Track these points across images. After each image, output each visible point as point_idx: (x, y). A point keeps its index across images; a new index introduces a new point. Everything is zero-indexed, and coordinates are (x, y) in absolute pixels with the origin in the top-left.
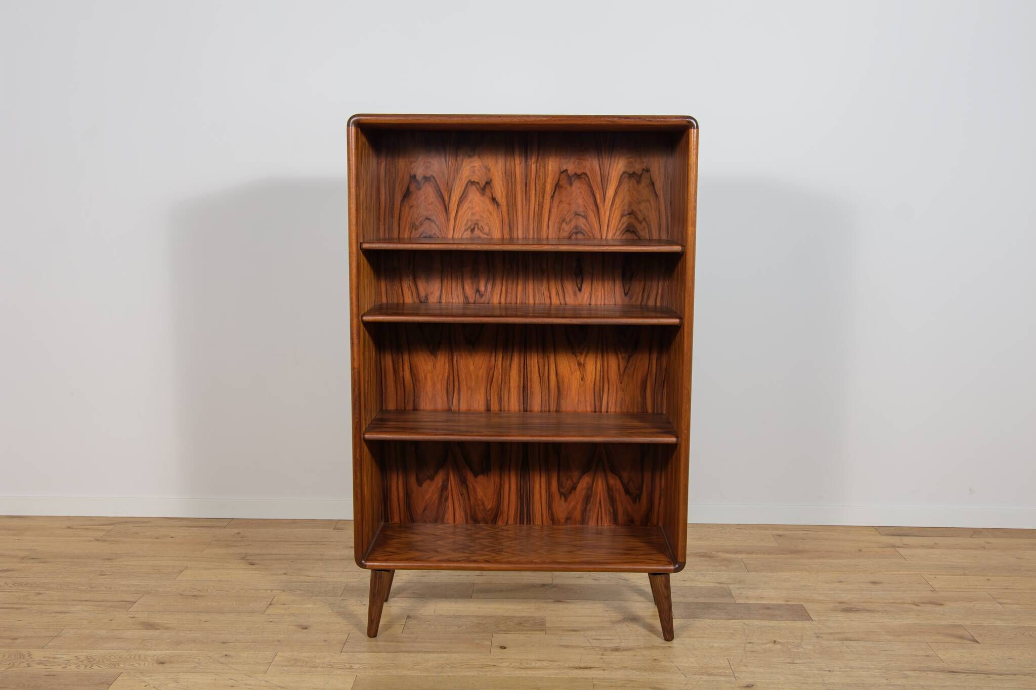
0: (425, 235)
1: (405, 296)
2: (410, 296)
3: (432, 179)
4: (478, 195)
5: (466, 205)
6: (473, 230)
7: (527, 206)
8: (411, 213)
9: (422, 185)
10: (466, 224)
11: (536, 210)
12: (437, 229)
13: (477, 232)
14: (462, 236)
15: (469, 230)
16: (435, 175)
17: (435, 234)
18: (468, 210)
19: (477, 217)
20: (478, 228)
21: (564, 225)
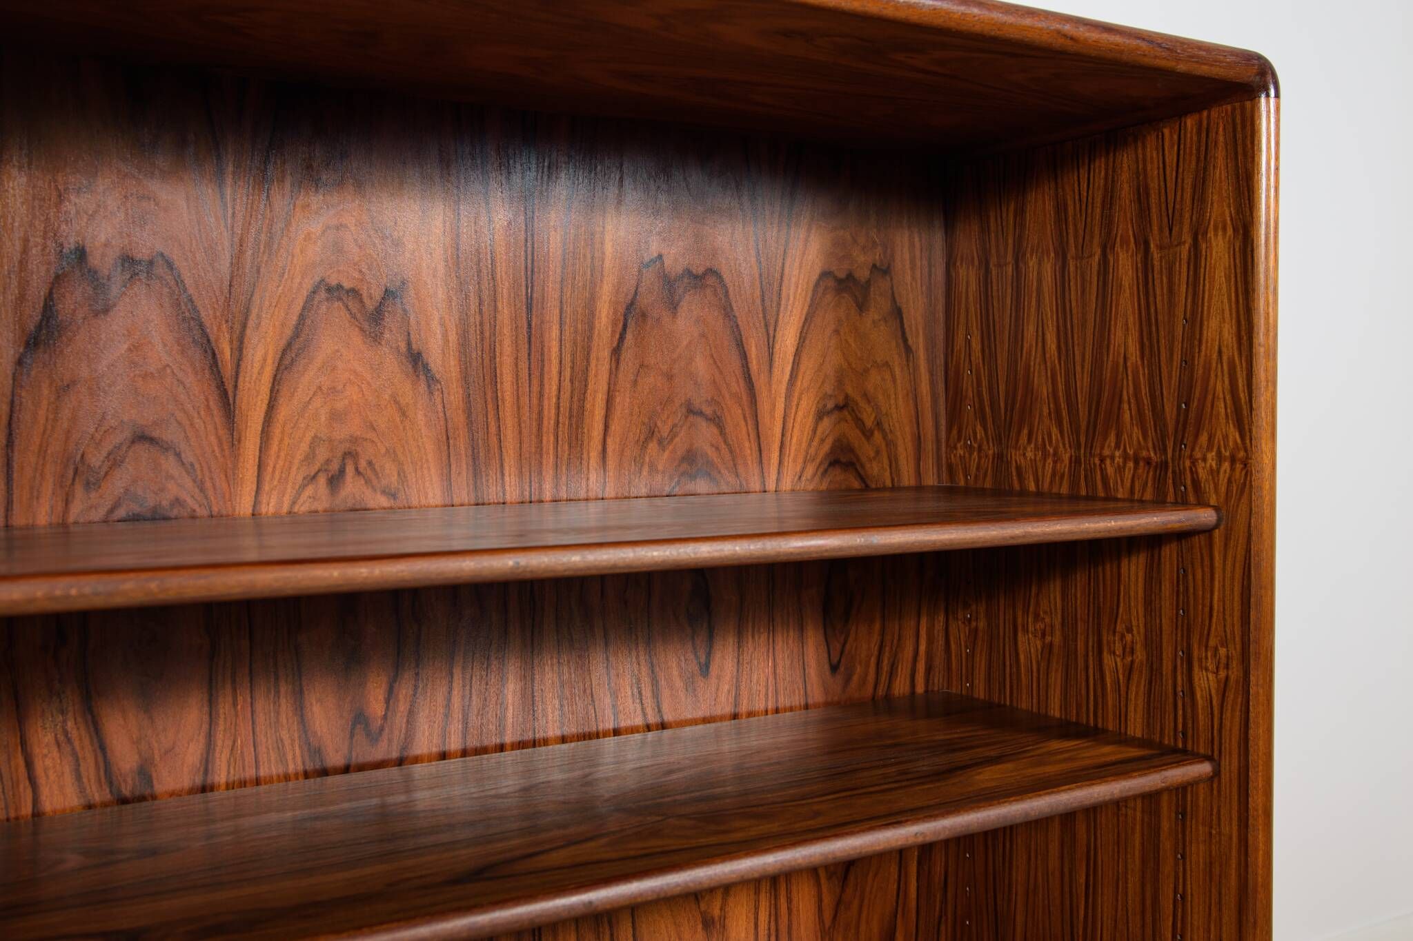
0: (136, 509)
1: (42, 780)
2: (69, 778)
3: (160, 270)
4: (357, 339)
5: (307, 379)
6: (335, 481)
7: (535, 382)
8: (66, 413)
9: (115, 290)
10: (309, 458)
11: (565, 396)
12: (188, 482)
13: (352, 488)
14: (294, 503)
15: (322, 480)
16: (175, 255)
17: (177, 502)
18: (318, 402)
19: (353, 427)
20: (358, 472)
21: (653, 446)
